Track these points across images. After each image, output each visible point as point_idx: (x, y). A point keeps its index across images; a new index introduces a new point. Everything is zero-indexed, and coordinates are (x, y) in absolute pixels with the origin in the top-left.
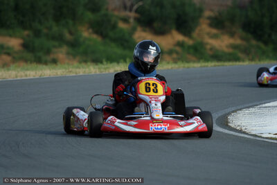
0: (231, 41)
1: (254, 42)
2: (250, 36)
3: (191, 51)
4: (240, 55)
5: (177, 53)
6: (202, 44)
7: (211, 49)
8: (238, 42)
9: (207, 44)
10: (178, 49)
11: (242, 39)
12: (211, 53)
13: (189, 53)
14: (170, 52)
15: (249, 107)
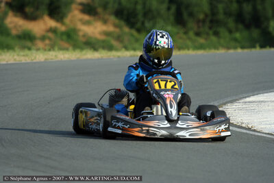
0: (104, 28)
1: (126, 29)
2: (122, 23)
3: (65, 37)
4: (114, 43)
5: (50, 39)
6: (75, 31)
7: (84, 36)
8: (111, 28)
9: (79, 30)
10: (50, 35)
11: (116, 26)
12: (84, 40)
13: (62, 40)
14: (43, 38)
15: (232, 102)
